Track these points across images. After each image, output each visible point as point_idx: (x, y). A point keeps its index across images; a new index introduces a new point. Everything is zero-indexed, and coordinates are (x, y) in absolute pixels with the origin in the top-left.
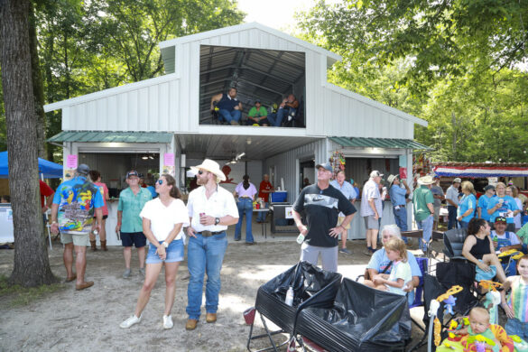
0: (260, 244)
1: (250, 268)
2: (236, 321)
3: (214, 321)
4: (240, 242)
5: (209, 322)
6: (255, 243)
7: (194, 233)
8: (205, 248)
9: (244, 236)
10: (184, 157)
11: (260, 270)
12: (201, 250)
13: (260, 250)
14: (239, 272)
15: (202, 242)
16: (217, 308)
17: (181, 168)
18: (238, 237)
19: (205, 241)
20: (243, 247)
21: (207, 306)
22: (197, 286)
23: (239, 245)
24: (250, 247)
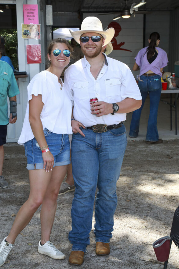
0: (167, 142)
1: (154, 178)
2: (137, 255)
3: (107, 254)
4: (137, 139)
5: (99, 255)
6: (161, 142)
7: (81, 128)
8: (98, 149)
9: (143, 131)
10: (49, 9)
11: (170, 181)
12: (92, 152)
13: (168, 152)
14: (138, 184)
15: (94, 140)
16: (111, 236)
17: (46, 26)
18: (134, 132)
19: (98, 139)
20: (142, 147)
21: (97, 232)
22: (86, 204)
23: (135, 144)
24: (152, 147)
